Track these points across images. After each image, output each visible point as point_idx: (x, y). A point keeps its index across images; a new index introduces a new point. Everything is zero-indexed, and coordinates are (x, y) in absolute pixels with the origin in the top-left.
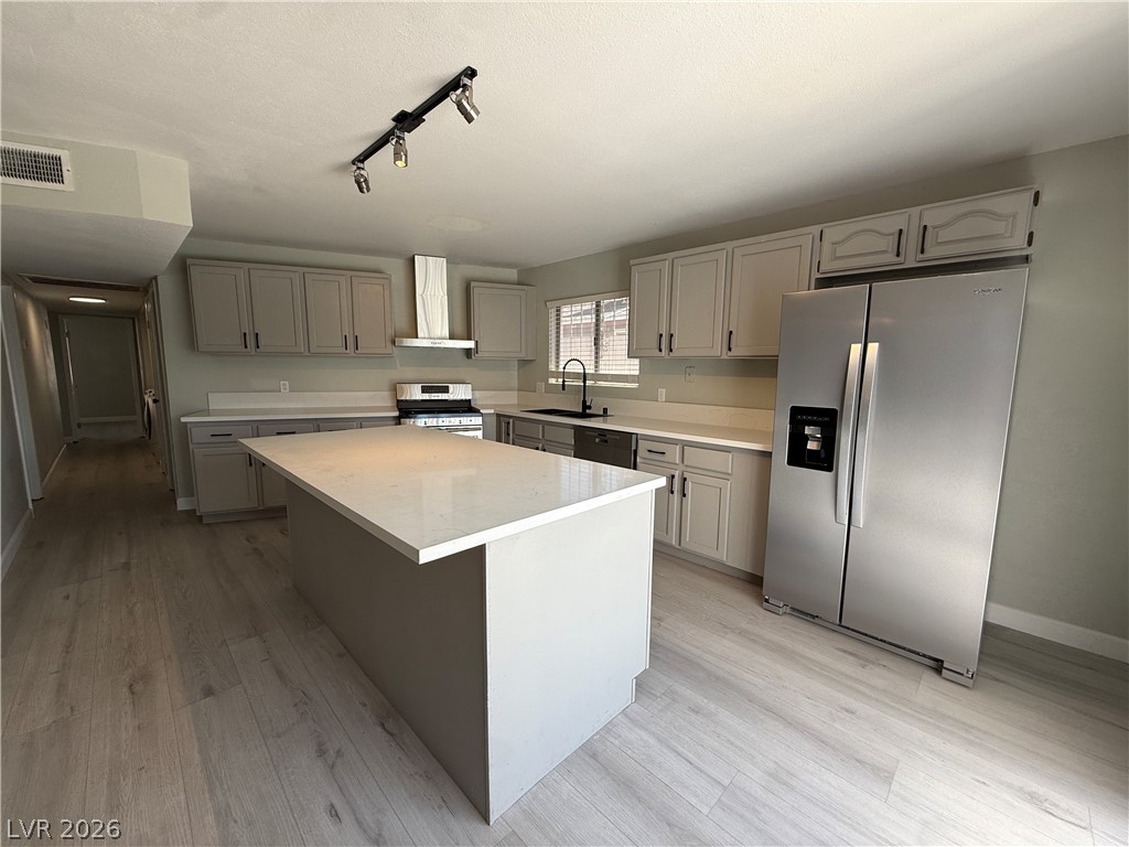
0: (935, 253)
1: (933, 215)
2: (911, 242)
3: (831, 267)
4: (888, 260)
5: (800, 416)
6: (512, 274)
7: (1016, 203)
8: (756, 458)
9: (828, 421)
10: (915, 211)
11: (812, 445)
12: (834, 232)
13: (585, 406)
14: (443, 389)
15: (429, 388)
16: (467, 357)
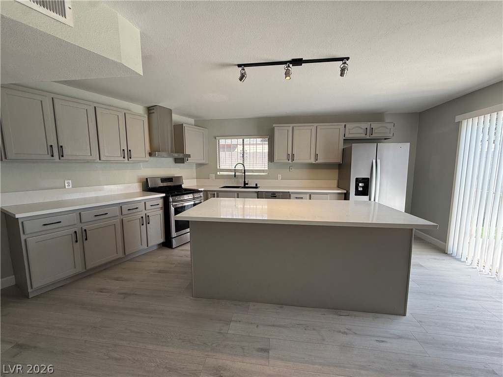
0: (374, 135)
1: (374, 125)
2: (369, 132)
3: (348, 136)
4: (363, 136)
5: (358, 181)
8: (337, 195)
9: (367, 182)
10: (369, 123)
11: (361, 189)
12: (349, 126)
13: (245, 184)
14: (170, 179)
15: (164, 180)
16: (176, 162)
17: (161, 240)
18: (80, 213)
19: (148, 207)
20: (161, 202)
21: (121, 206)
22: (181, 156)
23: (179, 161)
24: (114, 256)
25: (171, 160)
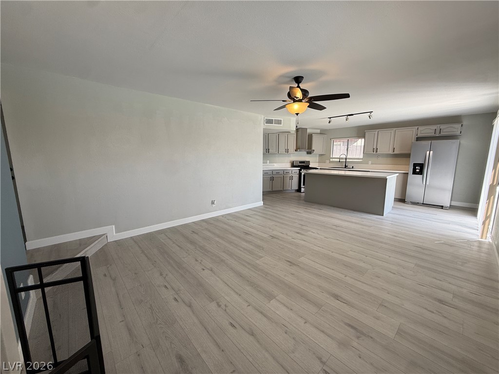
0: (442, 134)
1: (443, 127)
2: (438, 131)
3: (419, 135)
4: (433, 134)
5: (415, 165)
6: (319, 131)
7: (458, 126)
8: (403, 174)
9: (422, 166)
10: (439, 125)
11: (417, 171)
12: (421, 128)
13: (346, 166)
14: (303, 162)
15: (301, 162)
16: (307, 154)
17: (297, 188)
18: (272, 171)
19: (293, 173)
20: (298, 171)
21: (284, 170)
22: (310, 151)
23: (309, 153)
24: (280, 189)
25: (305, 153)
